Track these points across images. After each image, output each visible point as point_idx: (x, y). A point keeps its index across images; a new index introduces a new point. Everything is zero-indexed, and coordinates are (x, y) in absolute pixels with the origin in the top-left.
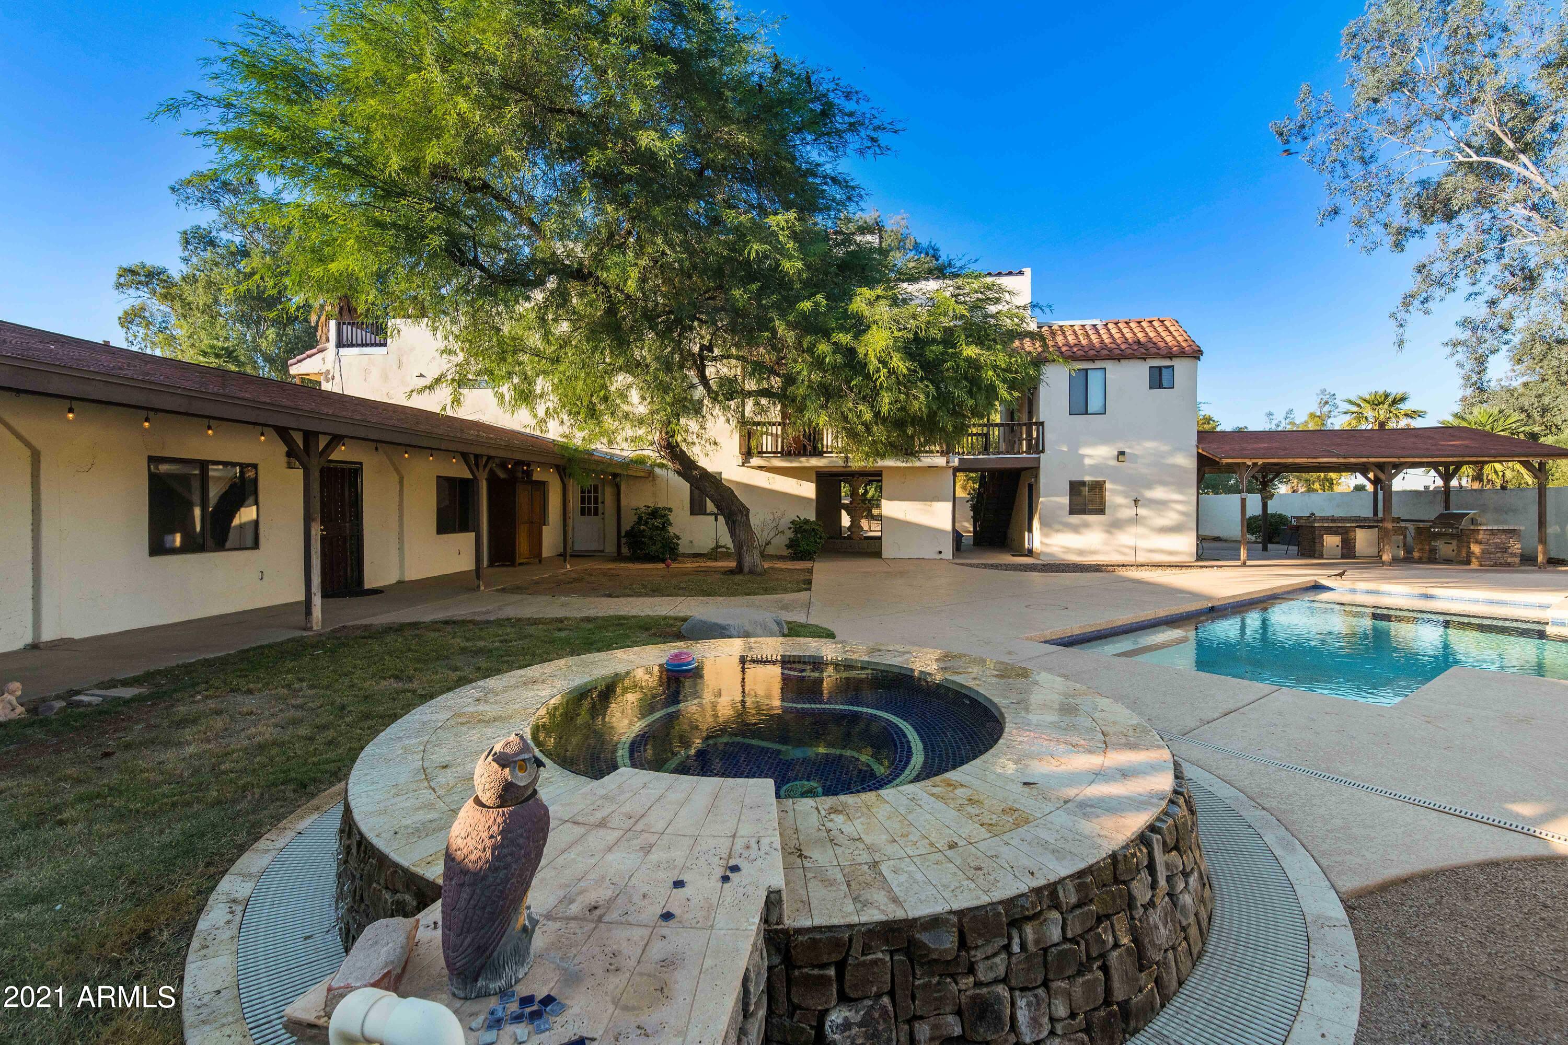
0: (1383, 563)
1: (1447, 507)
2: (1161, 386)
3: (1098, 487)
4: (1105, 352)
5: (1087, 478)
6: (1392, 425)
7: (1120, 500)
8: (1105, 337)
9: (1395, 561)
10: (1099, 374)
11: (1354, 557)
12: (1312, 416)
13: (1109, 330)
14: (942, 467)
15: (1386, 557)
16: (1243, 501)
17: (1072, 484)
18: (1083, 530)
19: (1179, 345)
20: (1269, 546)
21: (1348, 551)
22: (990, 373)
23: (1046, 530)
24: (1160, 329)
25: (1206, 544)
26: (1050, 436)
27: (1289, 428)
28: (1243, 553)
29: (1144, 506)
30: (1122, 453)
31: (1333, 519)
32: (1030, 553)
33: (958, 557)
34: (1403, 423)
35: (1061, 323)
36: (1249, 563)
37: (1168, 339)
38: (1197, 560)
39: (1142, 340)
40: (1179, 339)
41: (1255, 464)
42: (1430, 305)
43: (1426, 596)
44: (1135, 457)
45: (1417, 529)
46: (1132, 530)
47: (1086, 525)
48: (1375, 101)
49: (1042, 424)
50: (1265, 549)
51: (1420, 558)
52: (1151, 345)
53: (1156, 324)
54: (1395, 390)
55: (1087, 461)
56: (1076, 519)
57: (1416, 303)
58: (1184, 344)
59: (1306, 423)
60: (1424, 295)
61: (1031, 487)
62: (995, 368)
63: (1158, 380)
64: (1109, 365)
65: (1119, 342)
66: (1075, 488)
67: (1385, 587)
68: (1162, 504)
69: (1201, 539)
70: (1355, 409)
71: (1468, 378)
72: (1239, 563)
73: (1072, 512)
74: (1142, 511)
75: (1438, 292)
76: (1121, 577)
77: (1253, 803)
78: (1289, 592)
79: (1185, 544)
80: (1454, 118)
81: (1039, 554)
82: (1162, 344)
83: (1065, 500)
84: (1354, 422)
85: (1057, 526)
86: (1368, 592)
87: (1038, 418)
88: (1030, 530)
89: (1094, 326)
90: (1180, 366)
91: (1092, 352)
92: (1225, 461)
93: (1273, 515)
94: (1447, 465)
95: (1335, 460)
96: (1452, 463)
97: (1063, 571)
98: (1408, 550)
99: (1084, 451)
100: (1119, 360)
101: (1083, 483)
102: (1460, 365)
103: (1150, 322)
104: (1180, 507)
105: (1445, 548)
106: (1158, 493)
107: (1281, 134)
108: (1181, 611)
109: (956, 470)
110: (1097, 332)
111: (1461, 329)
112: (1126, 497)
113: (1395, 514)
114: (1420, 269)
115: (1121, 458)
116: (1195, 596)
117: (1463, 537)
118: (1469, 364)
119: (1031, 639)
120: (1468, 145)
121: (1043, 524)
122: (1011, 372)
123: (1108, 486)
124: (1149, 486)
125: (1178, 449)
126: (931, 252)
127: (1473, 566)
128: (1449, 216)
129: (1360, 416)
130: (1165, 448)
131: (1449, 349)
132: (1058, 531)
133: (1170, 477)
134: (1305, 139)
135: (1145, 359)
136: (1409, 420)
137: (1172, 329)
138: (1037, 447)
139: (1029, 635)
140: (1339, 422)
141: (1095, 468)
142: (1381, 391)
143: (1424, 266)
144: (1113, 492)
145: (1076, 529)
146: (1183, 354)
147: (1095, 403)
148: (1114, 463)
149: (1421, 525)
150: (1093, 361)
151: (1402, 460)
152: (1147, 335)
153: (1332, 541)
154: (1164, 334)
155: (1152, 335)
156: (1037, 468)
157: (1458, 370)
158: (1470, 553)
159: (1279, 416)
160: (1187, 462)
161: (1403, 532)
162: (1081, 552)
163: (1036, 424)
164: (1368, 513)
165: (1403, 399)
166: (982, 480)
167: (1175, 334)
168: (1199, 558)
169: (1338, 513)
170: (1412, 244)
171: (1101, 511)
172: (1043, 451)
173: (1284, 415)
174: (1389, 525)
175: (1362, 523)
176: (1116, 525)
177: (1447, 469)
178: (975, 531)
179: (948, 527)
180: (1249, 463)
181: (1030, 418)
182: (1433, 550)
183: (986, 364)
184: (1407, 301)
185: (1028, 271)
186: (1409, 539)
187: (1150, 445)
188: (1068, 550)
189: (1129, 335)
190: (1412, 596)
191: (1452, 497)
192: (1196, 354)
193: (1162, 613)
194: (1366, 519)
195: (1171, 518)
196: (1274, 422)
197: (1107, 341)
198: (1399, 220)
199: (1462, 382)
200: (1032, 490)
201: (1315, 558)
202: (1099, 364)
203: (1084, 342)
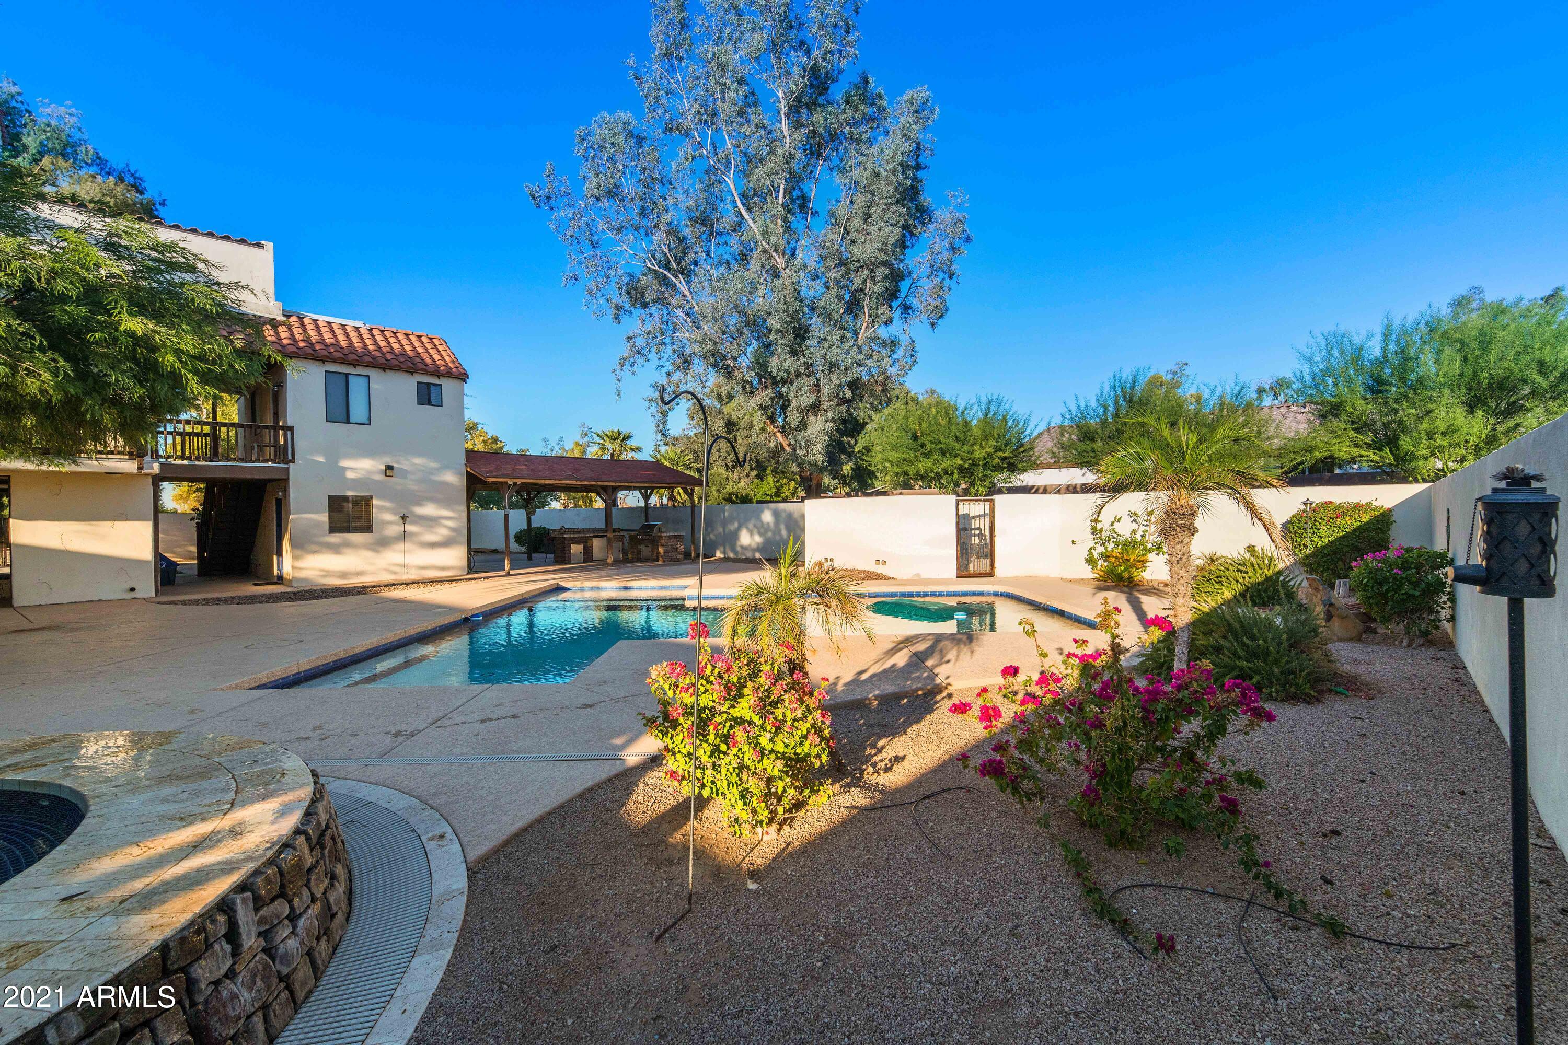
0: (608, 565)
1: (647, 521)
2: (429, 403)
3: (364, 503)
4: (367, 359)
5: (350, 493)
6: (623, 457)
7: (388, 517)
8: (368, 342)
9: (617, 562)
10: (362, 381)
11: (592, 561)
12: (577, 444)
13: (373, 336)
14: (132, 475)
15: (610, 560)
16: (506, 516)
17: (331, 498)
18: (345, 550)
19: (447, 365)
20: (533, 555)
21: (588, 556)
22: (170, 358)
23: (298, 552)
24: (429, 346)
25: (478, 557)
26: (301, 444)
27: (560, 453)
28: (507, 566)
29: (413, 523)
30: (390, 468)
31: (578, 531)
32: (280, 580)
33: (163, 594)
34: (630, 456)
35: (315, 317)
36: (512, 572)
37: (436, 357)
38: (469, 573)
39: (410, 353)
40: (447, 359)
41: (515, 484)
42: (635, 368)
43: (627, 588)
44: (404, 474)
45: (630, 536)
46: (400, 546)
47: (347, 545)
48: (598, 199)
49: (291, 429)
50: (530, 558)
51: (633, 559)
52: (418, 360)
53: (425, 340)
54: (625, 430)
55: (350, 475)
56: (335, 538)
57: (627, 364)
58: (451, 365)
59: (573, 451)
60: (632, 360)
61: (279, 502)
62: (178, 352)
63: (427, 396)
64: (373, 374)
65: (384, 350)
66: (336, 504)
67: (603, 584)
68: (431, 522)
69: (473, 552)
70: (602, 441)
71: (658, 426)
72: (504, 573)
73: (333, 530)
74: (410, 528)
75: (640, 360)
76: (382, 598)
77: (424, 806)
78: (535, 596)
79: (455, 557)
80: (646, 234)
81: (290, 581)
82: (429, 361)
83: (324, 518)
84: (600, 452)
85: (313, 547)
86: (592, 589)
87: (285, 421)
88: (280, 553)
89: (357, 328)
90: (448, 385)
91: (352, 357)
92: (490, 480)
93: (537, 528)
94: (646, 488)
95: (574, 482)
96: (649, 488)
97: (318, 598)
98: (625, 554)
99: (345, 463)
100: (384, 370)
101: (346, 499)
102: (654, 417)
103: (419, 337)
104: (450, 524)
105: (645, 550)
106: (429, 510)
107: (533, 197)
108: (434, 626)
109: (157, 480)
110: (360, 335)
111: (653, 390)
112: (395, 514)
113: (615, 526)
114: (629, 339)
115: (389, 473)
116: (451, 609)
117: (654, 542)
118: (658, 416)
119: (237, 687)
120: (653, 257)
121: (294, 545)
122: (206, 361)
123: (375, 502)
124: (419, 502)
125: (446, 467)
126: (129, 179)
127: (660, 562)
128: (645, 306)
129: (603, 448)
130: (434, 465)
131: (647, 403)
132: (314, 552)
133: (439, 495)
134: (552, 209)
135: (412, 373)
136: (633, 454)
137: (440, 348)
138: (284, 454)
139: (233, 683)
140: (593, 452)
141: (356, 483)
142: (616, 430)
143: (631, 338)
144: (382, 508)
145: (336, 549)
146: (449, 374)
147: (358, 410)
148: (380, 477)
149: (632, 533)
150: (355, 366)
151: (618, 484)
152: (414, 349)
153: (576, 549)
154: (432, 352)
155: (420, 350)
156: (287, 480)
157: (652, 419)
158: (658, 553)
159: (553, 442)
160: (454, 478)
161: (620, 539)
162: (344, 575)
163: (282, 428)
164: (602, 525)
165: (629, 437)
166: (208, 492)
167: (443, 353)
168: (471, 569)
169: (581, 526)
170: (625, 318)
171: (369, 529)
172: (293, 460)
173: (556, 441)
174: (610, 535)
175: (597, 533)
176: (384, 543)
177: (646, 492)
178: (200, 557)
179: (147, 554)
180: (510, 483)
181: (276, 420)
182: (639, 552)
183: (164, 345)
184: (622, 362)
185: (269, 246)
186: (626, 544)
187: (418, 461)
188: (328, 573)
189: (396, 346)
190: (618, 589)
191: (650, 511)
192: (462, 377)
193: (412, 630)
194: (600, 530)
195: (441, 533)
196: (549, 447)
197: (371, 347)
198: (616, 300)
199: (654, 428)
200: (281, 507)
201: (566, 564)
202: (360, 370)
203: (344, 344)
